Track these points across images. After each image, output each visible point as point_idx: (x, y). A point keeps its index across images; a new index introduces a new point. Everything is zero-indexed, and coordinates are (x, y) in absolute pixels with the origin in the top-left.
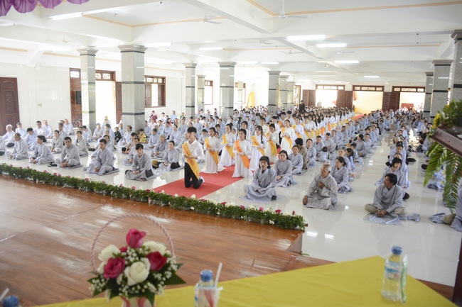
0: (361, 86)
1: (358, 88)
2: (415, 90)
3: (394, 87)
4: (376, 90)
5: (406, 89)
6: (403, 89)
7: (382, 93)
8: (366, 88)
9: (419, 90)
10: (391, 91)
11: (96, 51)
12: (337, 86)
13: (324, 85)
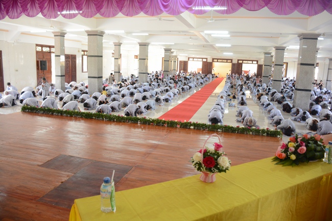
0: (218, 59)
1: (216, 60)
2: (251, 62)
3: (238, 60)
4: (227, 62)
5: (246, 62)
6: (244, 62)
7: (231, 64)
8: (221, 61)
9: (254, 62)
10: (237, 62)
11: (65, 34)
12: (202, 59)
13: (193, 58)
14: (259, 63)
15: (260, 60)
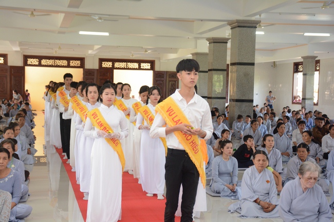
0: (40, 58)
1: (35, 62)
2: (136, 65)
3: (101, 60)
4: (68, 66)
5: (123, 65)
6: (117, 65)
7: (81, 70)
8: (50, 62)
9: (144, 65)
10: (96, 67)
14: (157, 68)
15: (159, 59)
